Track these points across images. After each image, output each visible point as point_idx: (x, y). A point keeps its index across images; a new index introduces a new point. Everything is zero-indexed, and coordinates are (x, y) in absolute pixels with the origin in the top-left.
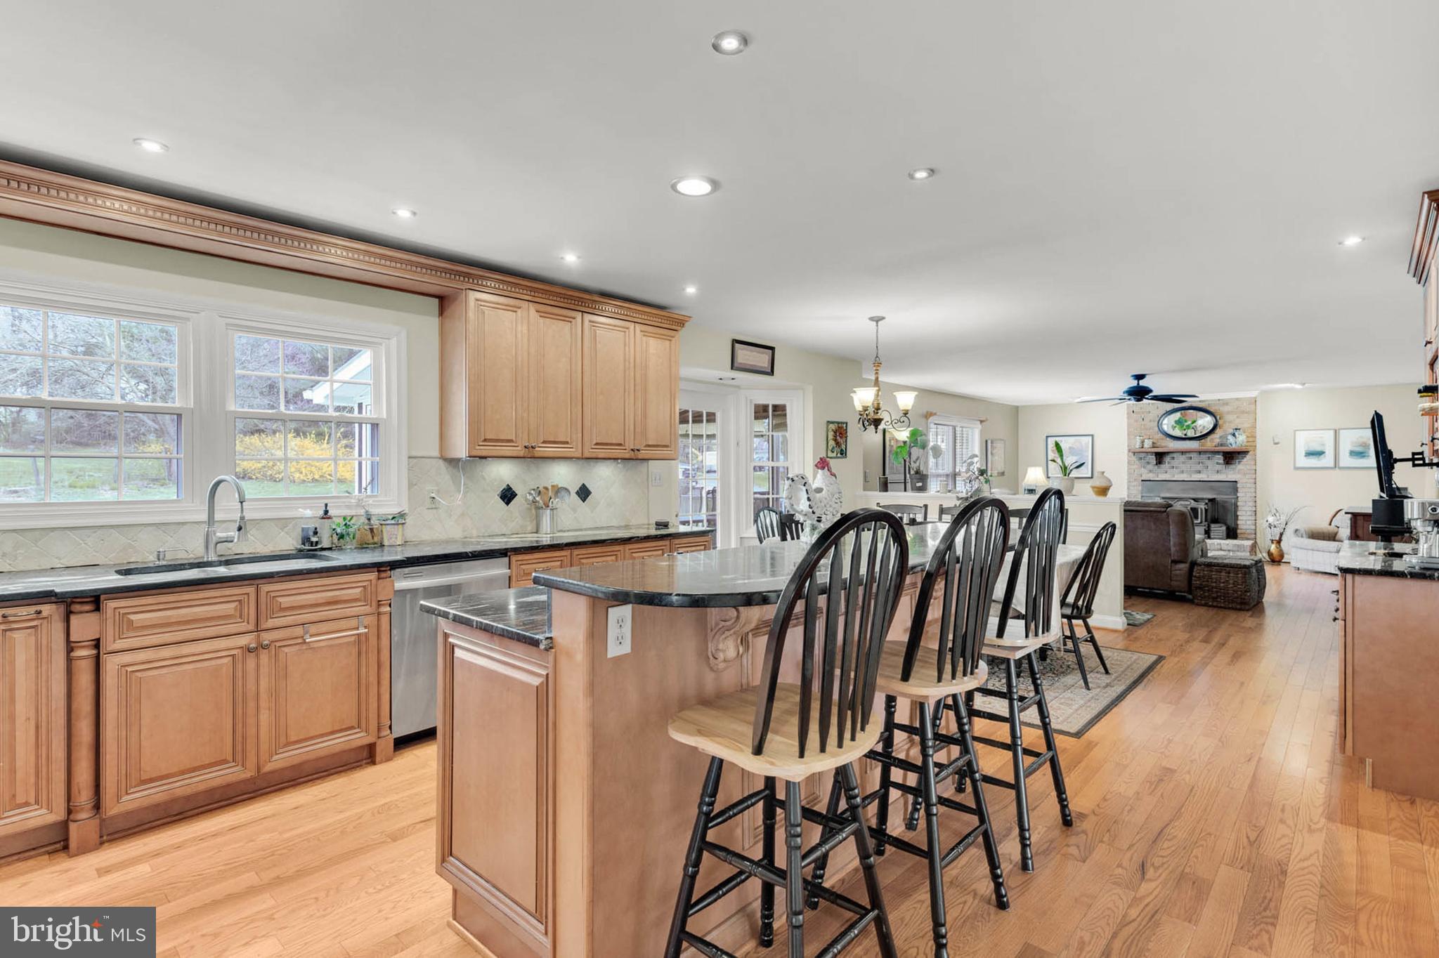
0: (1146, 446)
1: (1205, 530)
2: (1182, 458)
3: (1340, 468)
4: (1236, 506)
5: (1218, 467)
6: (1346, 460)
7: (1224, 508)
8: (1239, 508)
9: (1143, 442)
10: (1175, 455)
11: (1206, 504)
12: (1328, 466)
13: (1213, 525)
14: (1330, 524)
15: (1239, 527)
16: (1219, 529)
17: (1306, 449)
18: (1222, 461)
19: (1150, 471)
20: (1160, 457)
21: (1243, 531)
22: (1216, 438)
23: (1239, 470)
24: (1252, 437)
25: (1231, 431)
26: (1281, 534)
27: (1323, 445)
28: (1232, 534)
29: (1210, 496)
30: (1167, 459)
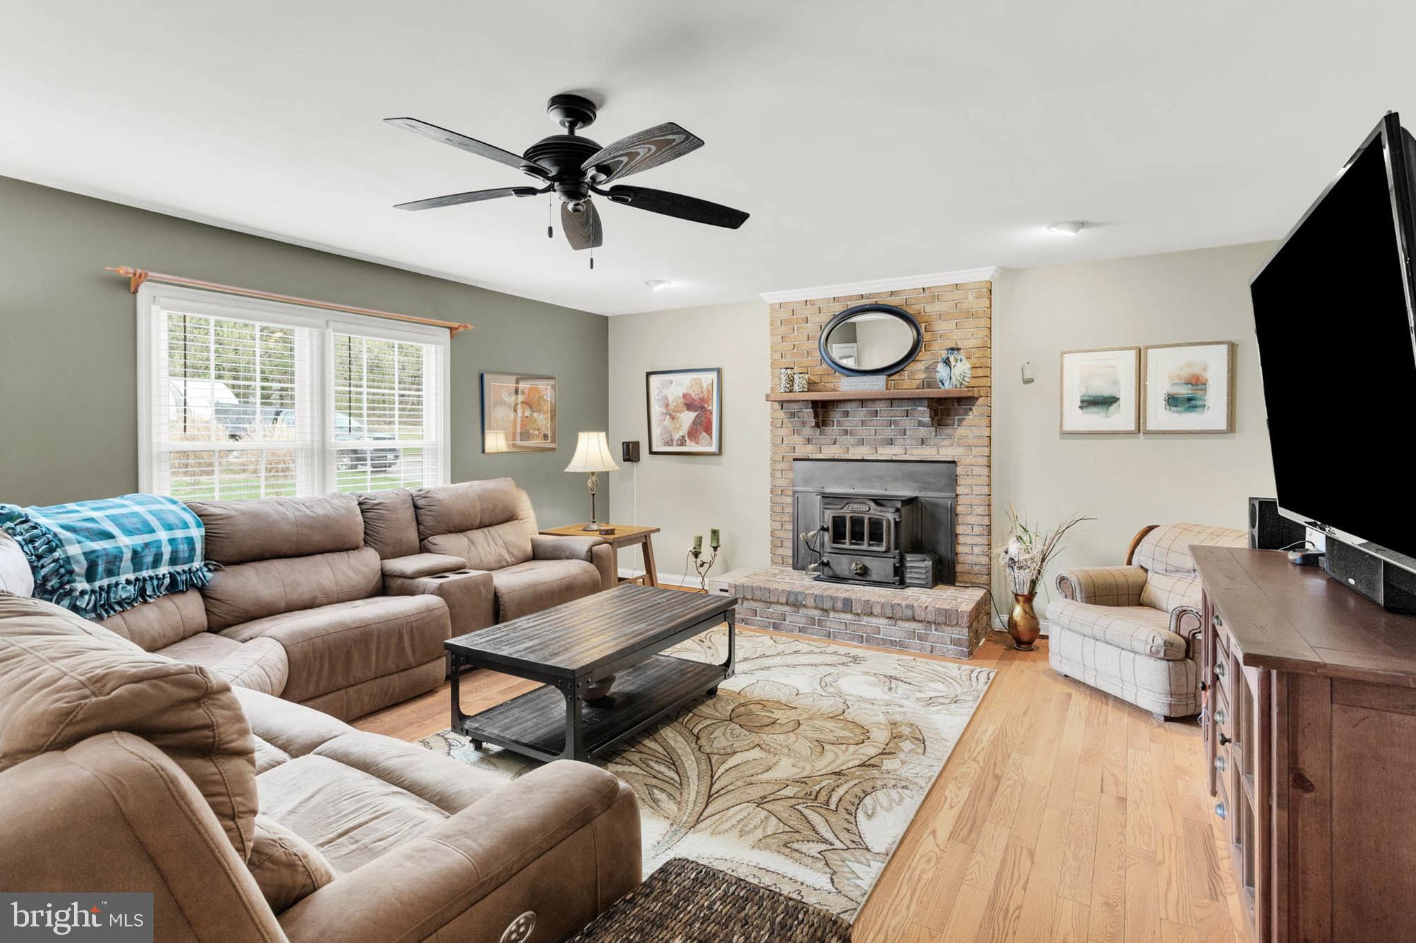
0: (796, 388)
1: (895, 567)
2: (860, 413)
3: (1147, 433)
4: (953, 513)
5: (923, 432)
6: (1160, 417)
7: (933, 517)
8: (960, 518)
9: (791, 381)
10: (848, 407)
11: (898, 510)
12: (1122, 428)
13: (909, 557)
14: (1129, 563)
15: (961, 558)
16: (919, 565)
17: (1084, 392)
18: (927, 419)
19: (809, 441)
20: (823, 410)
21: (967, 568)
22: (918, 369)
23: (962, 437)
24: (983, 367)
25: (944, 354)
26: (1034, 583)
27: (1116, 383)
28: (945, 573)
29: (907, 493)
30: (836, 415)
